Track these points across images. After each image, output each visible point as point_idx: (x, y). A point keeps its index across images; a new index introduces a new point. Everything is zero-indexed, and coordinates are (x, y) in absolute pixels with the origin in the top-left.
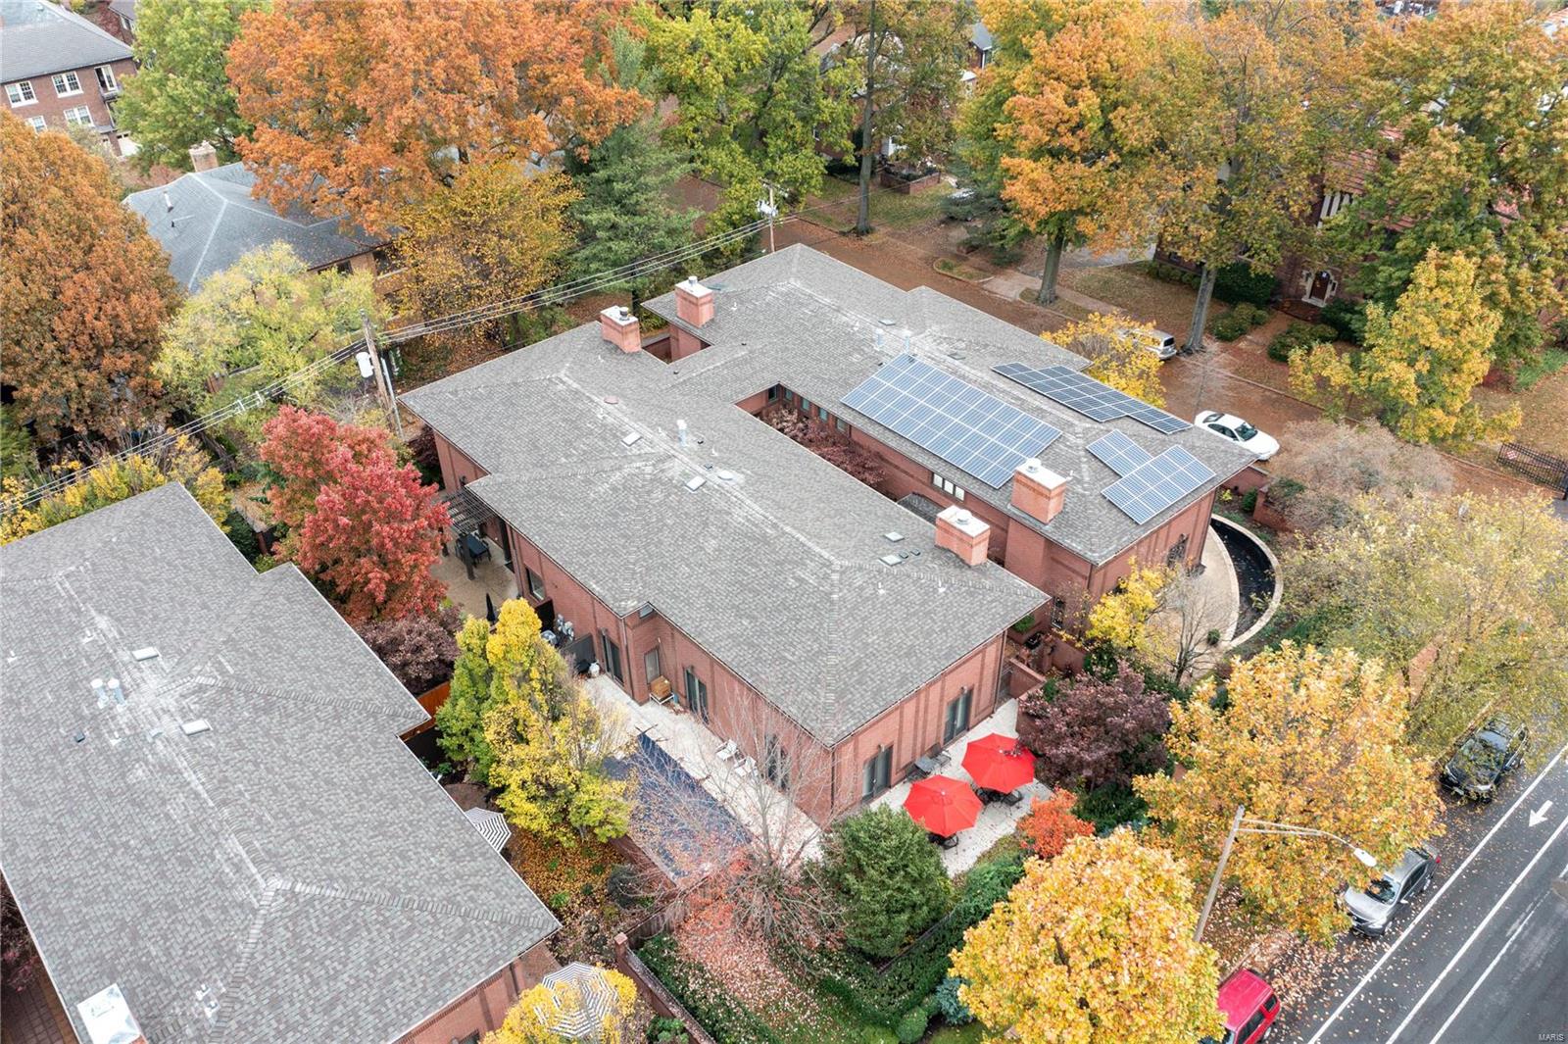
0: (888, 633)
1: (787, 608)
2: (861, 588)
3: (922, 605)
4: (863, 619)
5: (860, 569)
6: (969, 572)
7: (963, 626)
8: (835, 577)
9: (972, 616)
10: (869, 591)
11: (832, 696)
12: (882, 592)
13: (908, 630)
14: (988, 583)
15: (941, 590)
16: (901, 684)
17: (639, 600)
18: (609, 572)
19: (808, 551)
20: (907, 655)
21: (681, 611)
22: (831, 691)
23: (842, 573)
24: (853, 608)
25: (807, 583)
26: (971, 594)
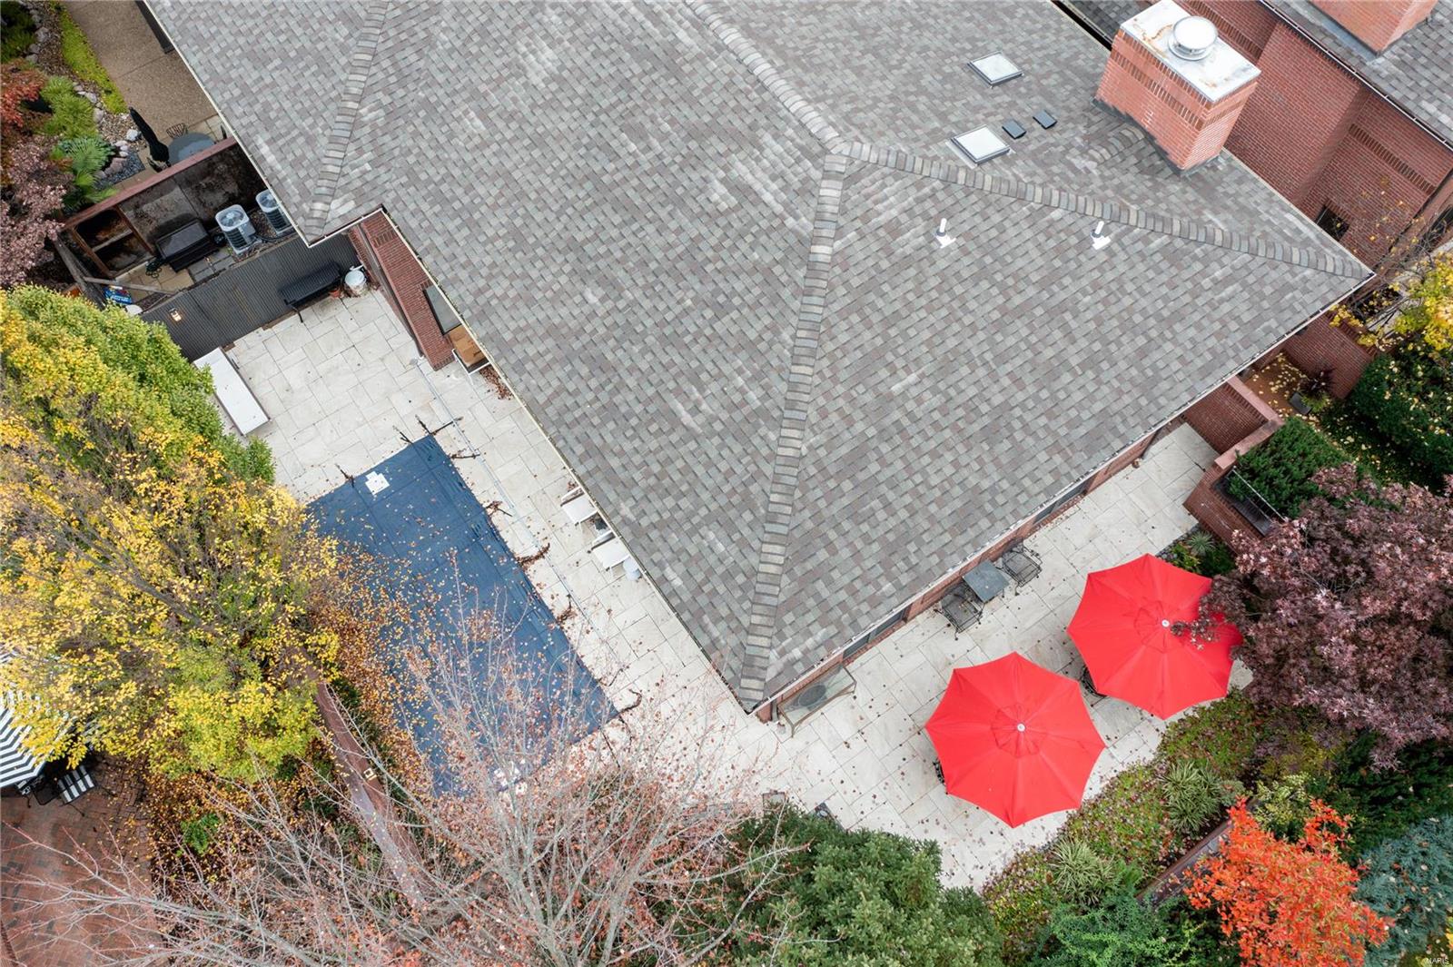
0: (946, 367)
1: (698, 270)
2: (894, 229)
3: (1044, 285)
4: (888, 322)
5: (900, 169)
6: (1175, 188)
7: (1143, 353)
8: (831, 191)
9: (1168, 322)
10: (911, 240)
11: (776, 552)
12: (946, 241)
13: (1001, 359)
14: (1219, 224)
15: (1100, 243)
16: (962, 522)
17: (360, 197)
18: (304, 113)
19: (770, 109)
20: (990, 434)
21: (450, 241)
22: (777, 539)
23: (850, 180)
24: (866, 289)
25: (758, 200)
26: (1173, 257)
